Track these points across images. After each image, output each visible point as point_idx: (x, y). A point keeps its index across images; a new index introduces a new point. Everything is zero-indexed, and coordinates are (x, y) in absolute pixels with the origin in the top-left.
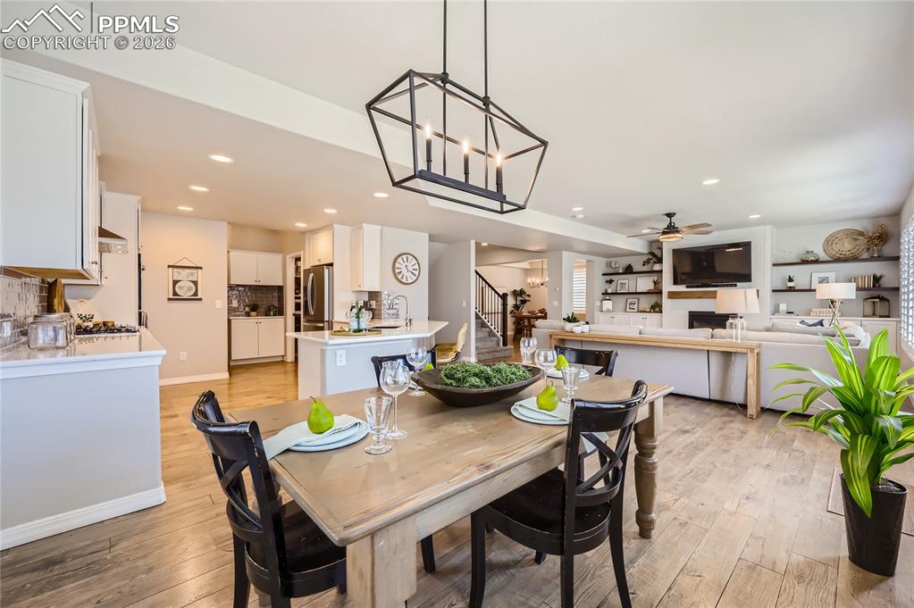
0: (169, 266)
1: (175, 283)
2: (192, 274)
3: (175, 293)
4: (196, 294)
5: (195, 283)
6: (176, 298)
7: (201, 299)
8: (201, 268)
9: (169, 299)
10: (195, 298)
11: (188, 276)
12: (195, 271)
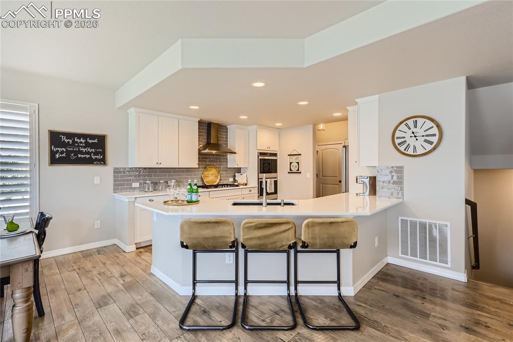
0: (289, 155)
1: (291, 163)
2: (297, 159)
3: (291, 170)
4: (298, 170)
5: (298, 163)
6: (291, 172)
7: (300, 173)
8: (301, 155)
9: (289, 173)
10: (298, 172)
11: (295, 160)
12: (298, 157)
